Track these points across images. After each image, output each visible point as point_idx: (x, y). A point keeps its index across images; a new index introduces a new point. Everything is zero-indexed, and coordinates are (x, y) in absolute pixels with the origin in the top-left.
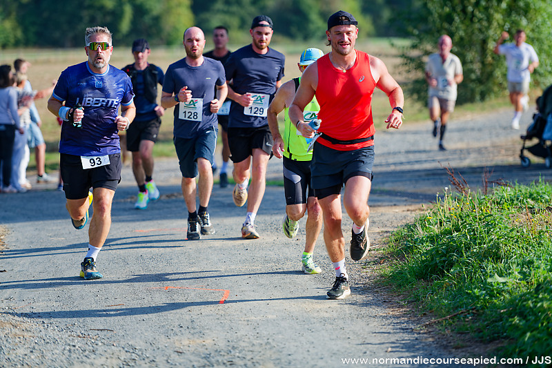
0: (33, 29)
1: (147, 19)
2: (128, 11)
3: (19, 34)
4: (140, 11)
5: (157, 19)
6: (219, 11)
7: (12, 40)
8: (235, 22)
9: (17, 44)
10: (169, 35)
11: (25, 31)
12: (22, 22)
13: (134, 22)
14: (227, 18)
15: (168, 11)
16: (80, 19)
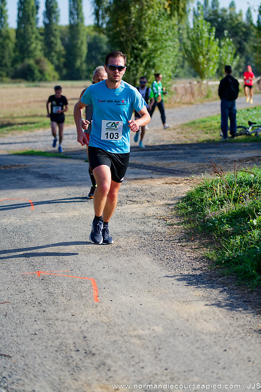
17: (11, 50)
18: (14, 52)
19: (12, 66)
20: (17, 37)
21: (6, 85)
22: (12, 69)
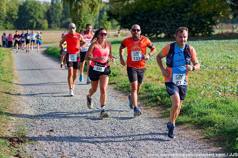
0: (16, 26)
1: (39, 25)
2: (35, 23)
3: (13, 27)
4: (37, 23)
5: (41, 25)
6: (53, 23)
7: (12, 28)
8: (56, 25)
9: (13, 29)
10: (43, 28)
11: (15, 26)
12: (14, 25)
13: (36, 25)
14: (55, 25)
15: (43, 23)
16: (26, 24)
17: (61, 14)
18: (62, 15)
19: (60, 22)
20: (64, 8)
21: (56, 31)
22: (60, 23)
